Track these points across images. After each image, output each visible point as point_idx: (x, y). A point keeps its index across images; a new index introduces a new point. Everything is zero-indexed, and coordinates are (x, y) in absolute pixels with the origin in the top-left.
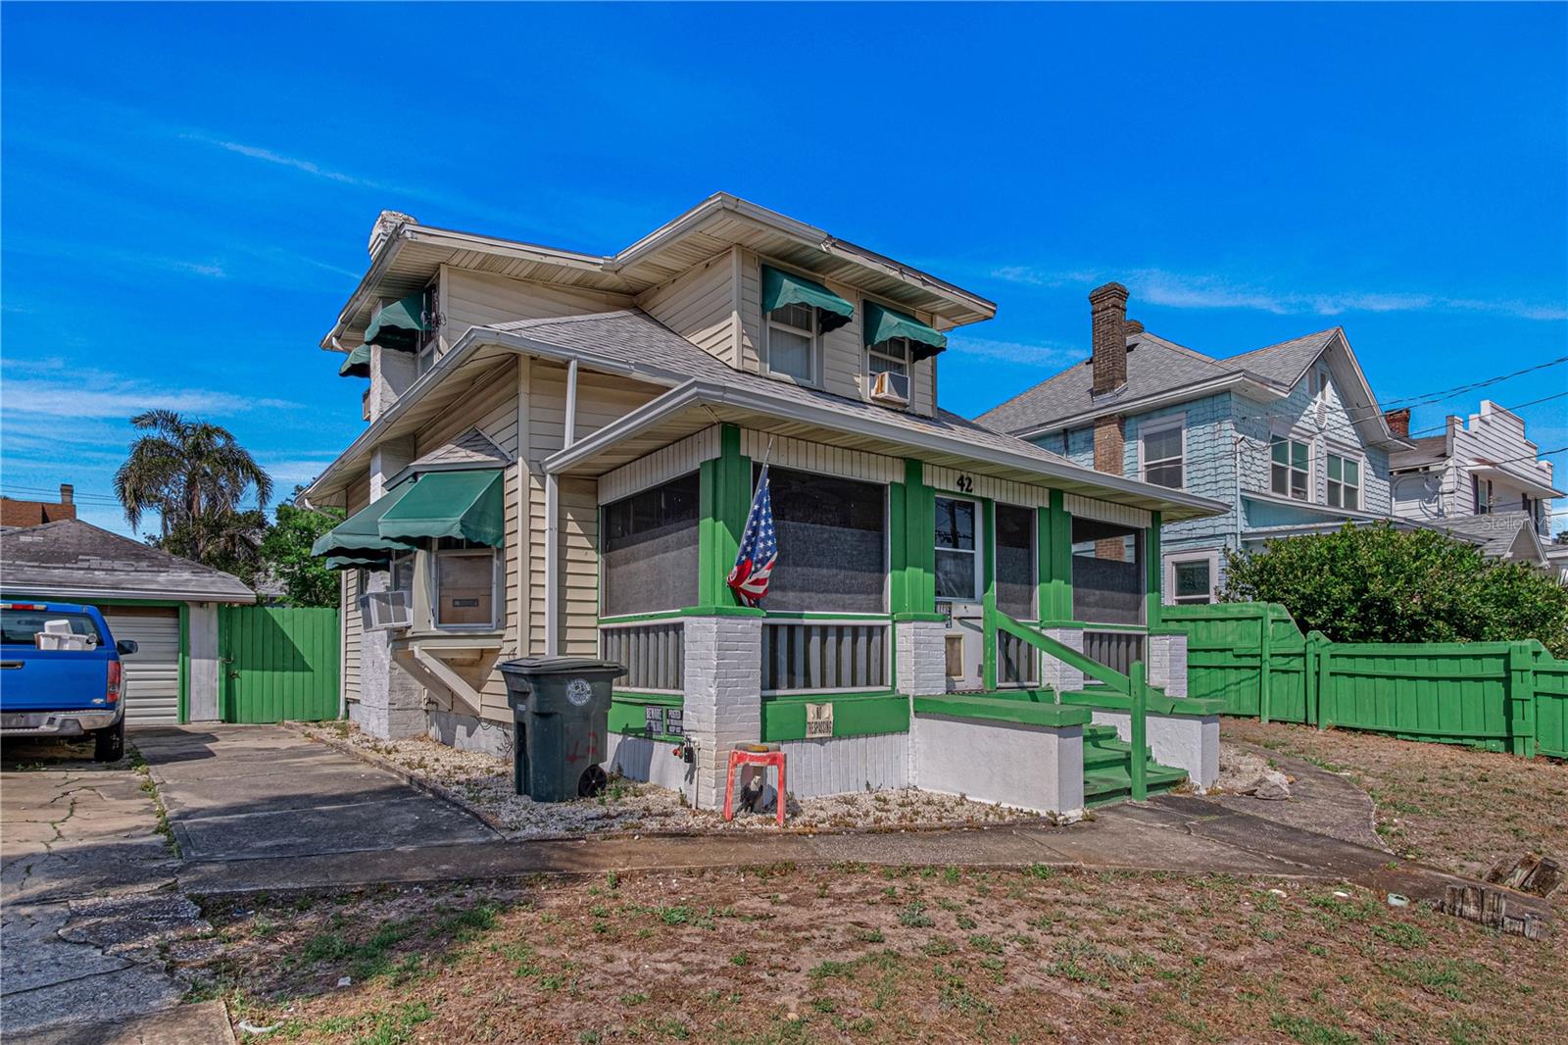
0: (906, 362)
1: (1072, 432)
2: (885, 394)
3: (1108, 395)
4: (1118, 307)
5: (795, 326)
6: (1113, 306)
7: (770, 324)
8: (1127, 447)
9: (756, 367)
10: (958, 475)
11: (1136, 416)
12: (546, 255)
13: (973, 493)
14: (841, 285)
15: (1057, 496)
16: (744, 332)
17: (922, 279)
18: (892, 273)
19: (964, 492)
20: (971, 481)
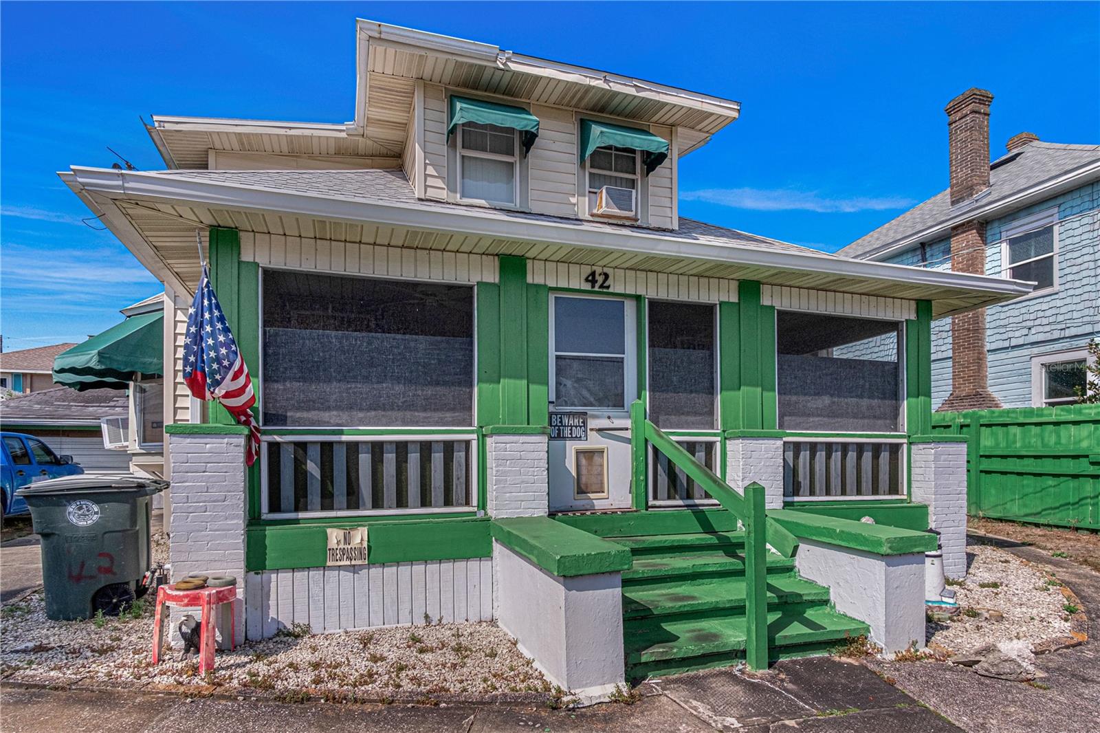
0: (638, 176)
1: (930, 245)
2: (604, 209)
3: (966, 202)
4: (976, 112)
5: (493, 151)
6: (973, 112)
7: (460, 151)
8: (989, 251)
9: (443, 195)
10: (587, 270)
11: (999, 219)
12: (290, 128)
13: (611, 290)
14: (552, 108)
15: (750, 288)
16: (427, 161)
17: (635, 86)
18: (594, 83)
19: (596, 289)
20: (606, 276)
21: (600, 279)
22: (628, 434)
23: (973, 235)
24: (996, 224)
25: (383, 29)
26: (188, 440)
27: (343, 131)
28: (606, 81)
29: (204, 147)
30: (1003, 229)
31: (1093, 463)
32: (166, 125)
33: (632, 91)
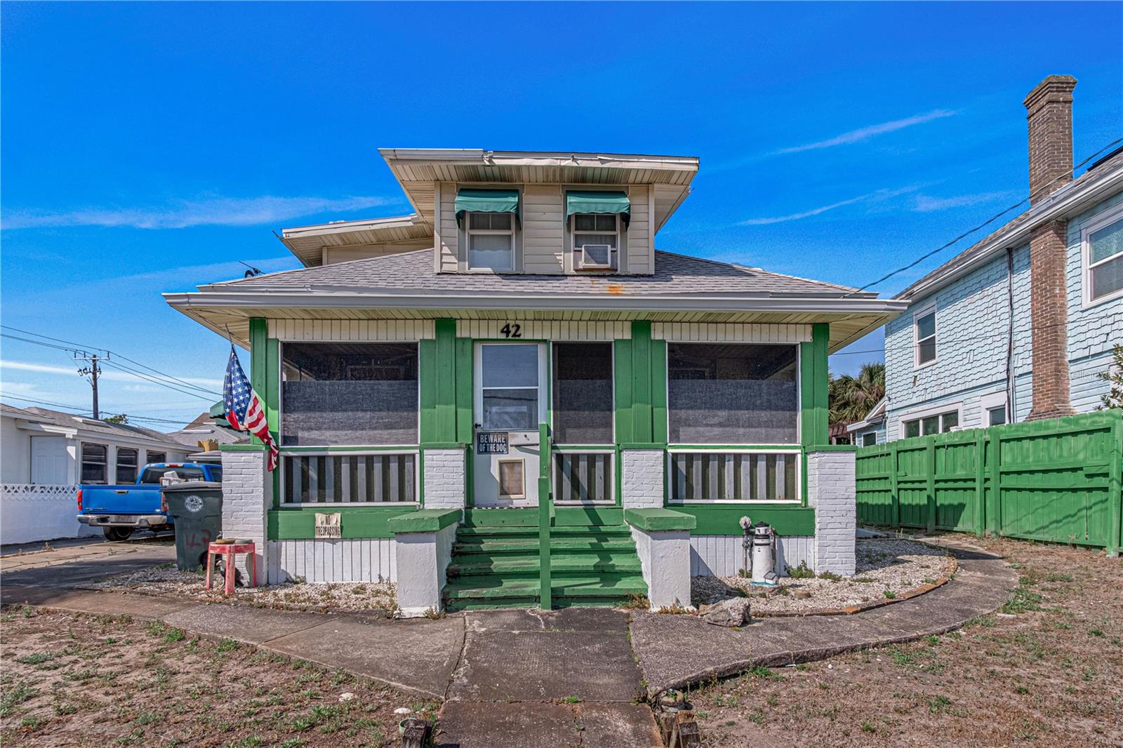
0: (618, 232)
2: (582, 265)
3: (1044, 201)
4: (1053, 102)
5: (493, 228)
6: (1049, 102)
7: (469, 232)
8: (1070, 252)
9: (455, 268)
10: (502, 324)
11: (1079, 216)
12: (372, 224)
13: (522, 337)
14: (543, 185)
15: (641, 327)
16: (443, 243)
17: (600, 159)
18: (564, 163)
19: (510, 337)
20: (518, 327)
21: (513, 330)
22: (538, 448)
23: (1050, 236)
24: (1076, 222)
25: (397, 153)
26: (232, 454)
27: (408, 221)
28: (574, 160)
29: (318, 246)
30: (1083, 226)
31: (1089, 476)
32: (290, 234)
33: (597, 164)
